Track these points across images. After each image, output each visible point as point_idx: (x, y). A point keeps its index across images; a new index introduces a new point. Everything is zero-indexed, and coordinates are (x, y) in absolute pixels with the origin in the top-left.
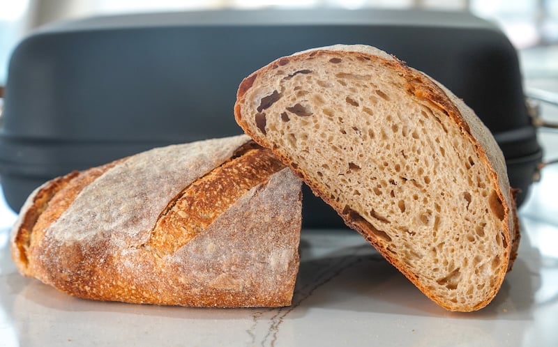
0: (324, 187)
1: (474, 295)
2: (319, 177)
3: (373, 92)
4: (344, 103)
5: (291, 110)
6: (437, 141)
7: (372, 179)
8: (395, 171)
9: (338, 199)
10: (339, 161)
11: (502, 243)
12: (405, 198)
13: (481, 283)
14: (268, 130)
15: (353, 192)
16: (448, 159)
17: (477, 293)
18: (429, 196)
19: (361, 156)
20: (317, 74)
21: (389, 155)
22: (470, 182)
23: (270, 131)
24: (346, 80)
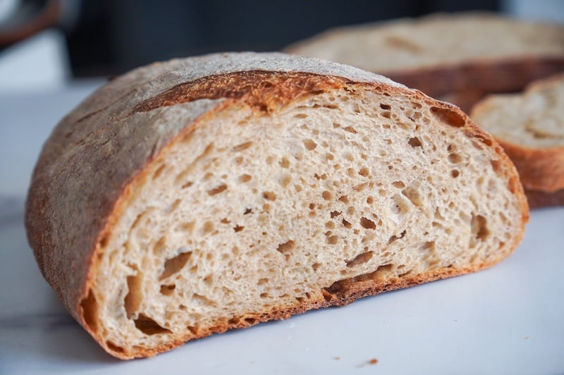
0: (282, 302)
1: (510, 219)
2: (267, 300)
3: (229, 155)
4: (211, 201)
5: (165, 275)
6: (336, 125)
7: (314, 236)
8: (328, 202)
9: (308, 295)
10: (267, 260)
11: (484, 146)
12: (362, 213)
13: (504, 202)
14: (167, 324)
15: (312, 270)
16: (363, 130)
17: (510, 215)
18: (380, 184)
19: (281, 228)
20: (152, 208)
21: (308, 194)
22: (403, 126)
23: (171, 323)
24: (190, 178)
